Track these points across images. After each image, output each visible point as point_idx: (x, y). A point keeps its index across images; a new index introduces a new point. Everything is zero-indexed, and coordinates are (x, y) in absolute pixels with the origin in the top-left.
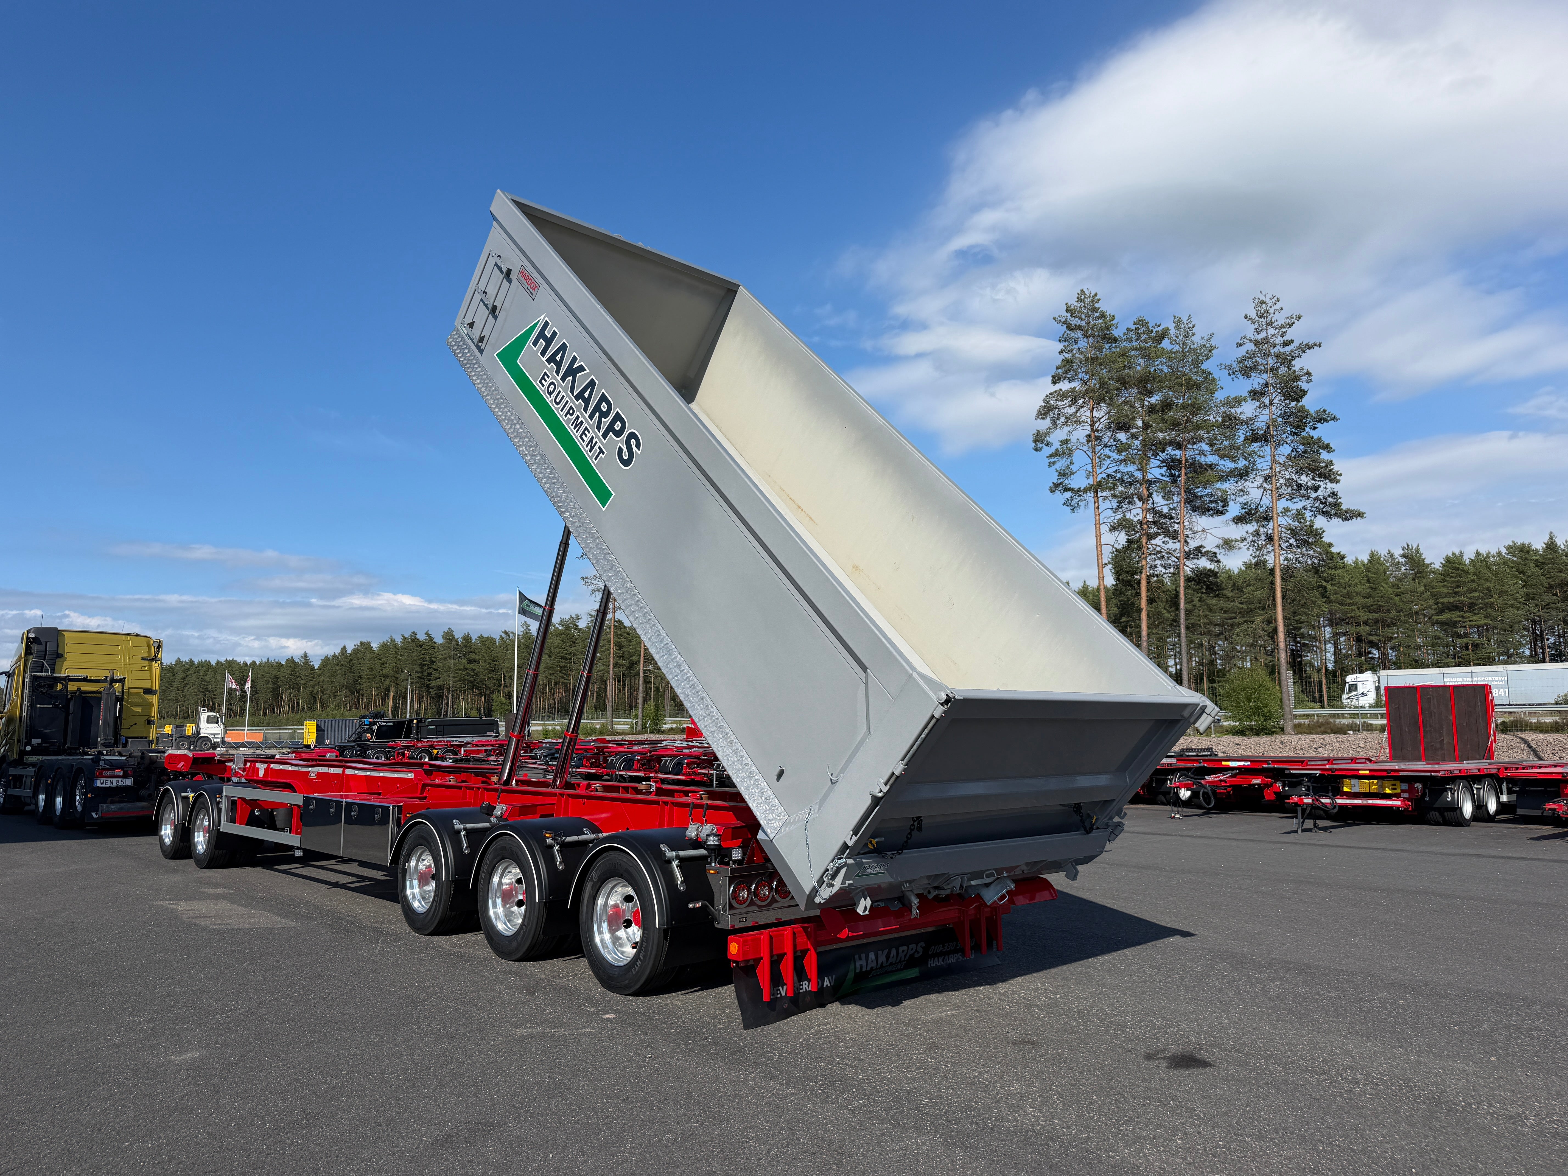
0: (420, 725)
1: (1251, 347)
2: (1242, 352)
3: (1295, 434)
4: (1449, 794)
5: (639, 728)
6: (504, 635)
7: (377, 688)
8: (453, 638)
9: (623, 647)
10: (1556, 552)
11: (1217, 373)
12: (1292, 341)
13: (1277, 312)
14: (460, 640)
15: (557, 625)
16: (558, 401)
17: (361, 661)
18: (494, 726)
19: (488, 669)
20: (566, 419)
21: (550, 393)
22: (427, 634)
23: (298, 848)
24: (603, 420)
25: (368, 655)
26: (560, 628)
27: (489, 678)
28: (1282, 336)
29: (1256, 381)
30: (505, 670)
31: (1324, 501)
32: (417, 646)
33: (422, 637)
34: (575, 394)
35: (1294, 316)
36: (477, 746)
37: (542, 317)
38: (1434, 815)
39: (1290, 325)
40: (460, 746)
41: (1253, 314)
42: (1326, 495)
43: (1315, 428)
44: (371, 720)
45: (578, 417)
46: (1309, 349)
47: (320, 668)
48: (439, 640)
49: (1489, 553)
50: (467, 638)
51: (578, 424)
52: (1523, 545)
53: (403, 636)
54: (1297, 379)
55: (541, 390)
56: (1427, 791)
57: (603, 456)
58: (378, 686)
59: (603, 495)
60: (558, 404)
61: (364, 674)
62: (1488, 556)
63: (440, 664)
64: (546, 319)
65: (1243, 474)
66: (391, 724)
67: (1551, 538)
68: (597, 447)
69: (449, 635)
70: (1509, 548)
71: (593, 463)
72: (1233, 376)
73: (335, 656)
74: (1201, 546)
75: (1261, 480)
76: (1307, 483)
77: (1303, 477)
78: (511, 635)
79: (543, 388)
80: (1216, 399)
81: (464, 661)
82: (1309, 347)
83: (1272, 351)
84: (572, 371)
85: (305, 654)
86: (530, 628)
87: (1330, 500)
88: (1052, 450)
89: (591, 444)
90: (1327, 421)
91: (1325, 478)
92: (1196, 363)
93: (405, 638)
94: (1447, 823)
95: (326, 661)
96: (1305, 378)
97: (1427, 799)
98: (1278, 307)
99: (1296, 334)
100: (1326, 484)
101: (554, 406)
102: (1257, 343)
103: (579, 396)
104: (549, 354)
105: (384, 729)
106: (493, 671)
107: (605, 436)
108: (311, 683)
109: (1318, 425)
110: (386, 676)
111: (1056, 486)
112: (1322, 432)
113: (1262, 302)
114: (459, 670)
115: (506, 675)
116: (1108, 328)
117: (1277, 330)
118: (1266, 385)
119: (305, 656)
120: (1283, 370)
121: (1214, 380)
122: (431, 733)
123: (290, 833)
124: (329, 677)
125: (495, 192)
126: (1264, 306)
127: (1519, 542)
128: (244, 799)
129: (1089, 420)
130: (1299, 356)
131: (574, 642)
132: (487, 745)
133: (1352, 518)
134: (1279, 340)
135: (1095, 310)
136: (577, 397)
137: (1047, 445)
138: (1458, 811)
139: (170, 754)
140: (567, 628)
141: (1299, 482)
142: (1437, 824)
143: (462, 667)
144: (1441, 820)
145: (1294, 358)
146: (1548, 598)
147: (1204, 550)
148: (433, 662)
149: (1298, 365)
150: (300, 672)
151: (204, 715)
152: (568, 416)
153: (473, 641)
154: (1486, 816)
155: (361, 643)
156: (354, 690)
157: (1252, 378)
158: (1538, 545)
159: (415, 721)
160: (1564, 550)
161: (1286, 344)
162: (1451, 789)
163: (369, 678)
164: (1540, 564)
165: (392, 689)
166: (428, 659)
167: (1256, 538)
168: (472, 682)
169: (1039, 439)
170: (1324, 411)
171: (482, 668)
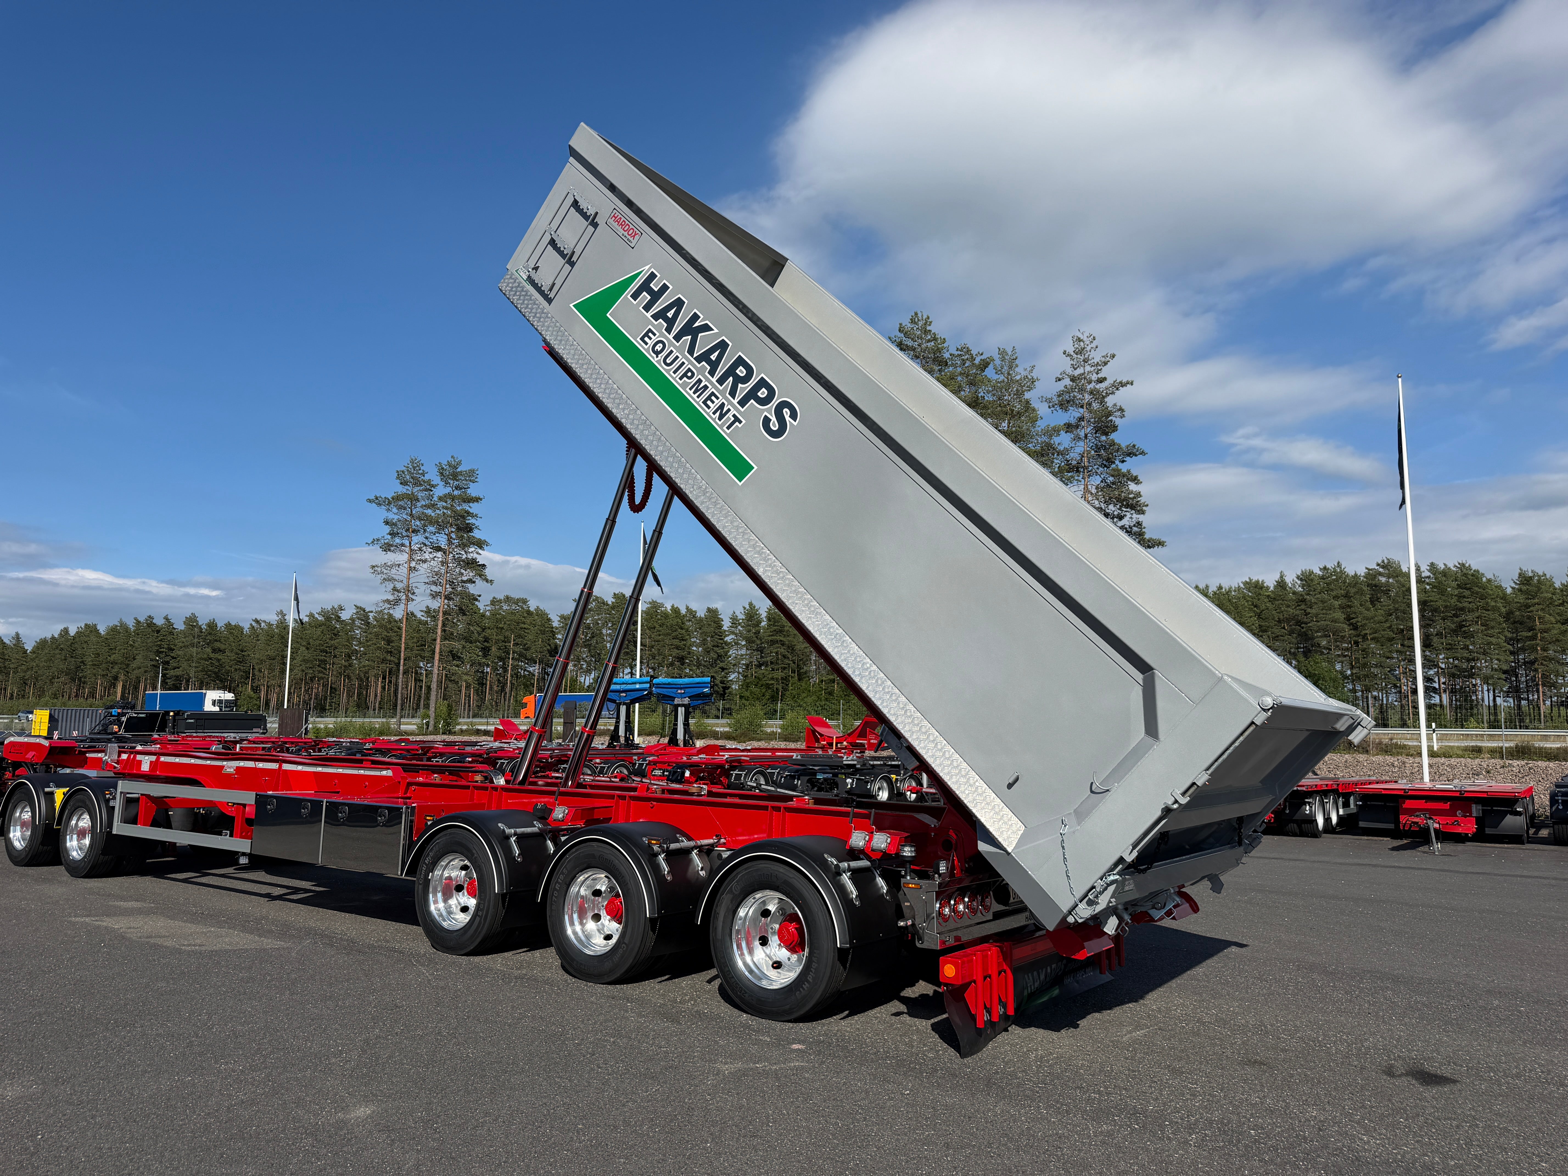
0: (177, 718)
1: (1067, 382)
2: (1060, 386)
3: (1105, 466)
4: (1308, 808)
5: (431, 728)
6: (254, 624)
7: (103, 675)
8: (197, 624)
9: (392, 642)
10: (1285, 589)
11: (1035, 404)
12: (1105, 379)
13: (1093, 350)
14: (204, 627)
15: (317, 616)
16: (668, 361)
17: (85, 646)
18: (260, 722)
19: (235, 660)
20: (681, 382)
21: (657, 353)
22: (166, 618)
23: (244, 854)
24: (740, 385)
25: (93, 638)
26: (320, 619)
27: (236, 670)
28: (1097, 374)
29: (1073, 415)
30: (254, 662)
31: (1129, 530)
32: (152, 631)
33: (159, 621)
34: (695, 355)
35: (1109, 355)
36: (254, 743)
37: (647, 267)
38: (1293, 827)
39: (1105, 363)
40: (236, 743)
41: (1071, 350)
42: (1132, 525)
43: (1123, 461)
44: (119, 711)
45: (700, 381)
46: (1122, 386)
47: (33, 652)
48: (180, 626)
49: (1231, 588)
50: (212, 625)
51: (699, 388)
52: (1258, 581)
53: (136, 619)
54: (1110, 414)
55: (645, 349)
56: (1287, 804)
57: (740, 426)
58: (104, 673)
59: (740, 468)
60: (668, 365)
61: (88, 660)
62: (1230, 591)
63: (180, 653)
64: (653, 270)
66: (143, 715)
67: (1281, 577)
68: (730, 415)
69: (191, 622)
70: (1246, 583)
71: (725, 432)
72: (1053, 409)
73: (53, 638)
76: (1114, 511)
77: (1111, 507)
78: (263, 624)
79: (646, 347)
80: (1039, 426)
81: (209, 650)
82: (1123, 384)
83: (1088, 387)
84: (691, 330)
85: (17, 634)
86: (286, 617)
87: (1135, 529)
89: (721, 411)
90: (1136, 455)
91: (1132, 509)
92: (1019, 394)
93: (138, 622)
94: (1303, 834)
95: (42, 644)
96: (1118, 414)
97: (1287, 812)
98: (1093, 345)
99: (1110, 373)
100: (1132, 514)
101: (662, 368)
102: (1073, 379)
103: (704, 357)
104: (656, 308)
105: (134, 721)
106: (241, 662)
107: (742, 403)
108: (23, 667)
109: (1127, 459)
110: (114, 663)
112: (1129, 465)
113: (1079, 340)
114: (201, 659)
115: (256, 667)
116: (939, 350)
117: (1093, 368)
118: (1081, 419)
119: (17, 636)
120: (1096, 406)
121: (1034, 410)
122: (190, 727)
123: (231, 836)
124: (45, 661)
125: (578, 125)
126: (1082, 344)
127: (1255, 579)
128: (148, 796)
130: (1113, 393)
131: (335, 635)
132: (266, 743)
133: (1153, 546)
134: (1094, 377)
135: (927, 332)
136: (699, 359)
138: (1315, 822)
139: (11, 743)
140: (328, 619)
141: (1107, 511)
142: (1295, 835)
143: (206, 656)
144: (1298, 831)
145: (1108, 395)
146: (1277, 631)
148: (172, 650)
149: (1110, 401)
150: (10, 654)
152: (685, 379)
153: (219, 629)
154: (1331, 828)
155: (86, 625)
156: (76, 677)
157: (1070, 411)
158: (1270, 581)
159: (172, 714)
160: (1291, 588)
161: (1101, 380)
162: (1309, 803)
163: (95, 665)
164: (1272, 599)
165: (122, 677)
166: (166, 646)
168: (215, 673)
170: (1134, 446)
171: (227, 658)
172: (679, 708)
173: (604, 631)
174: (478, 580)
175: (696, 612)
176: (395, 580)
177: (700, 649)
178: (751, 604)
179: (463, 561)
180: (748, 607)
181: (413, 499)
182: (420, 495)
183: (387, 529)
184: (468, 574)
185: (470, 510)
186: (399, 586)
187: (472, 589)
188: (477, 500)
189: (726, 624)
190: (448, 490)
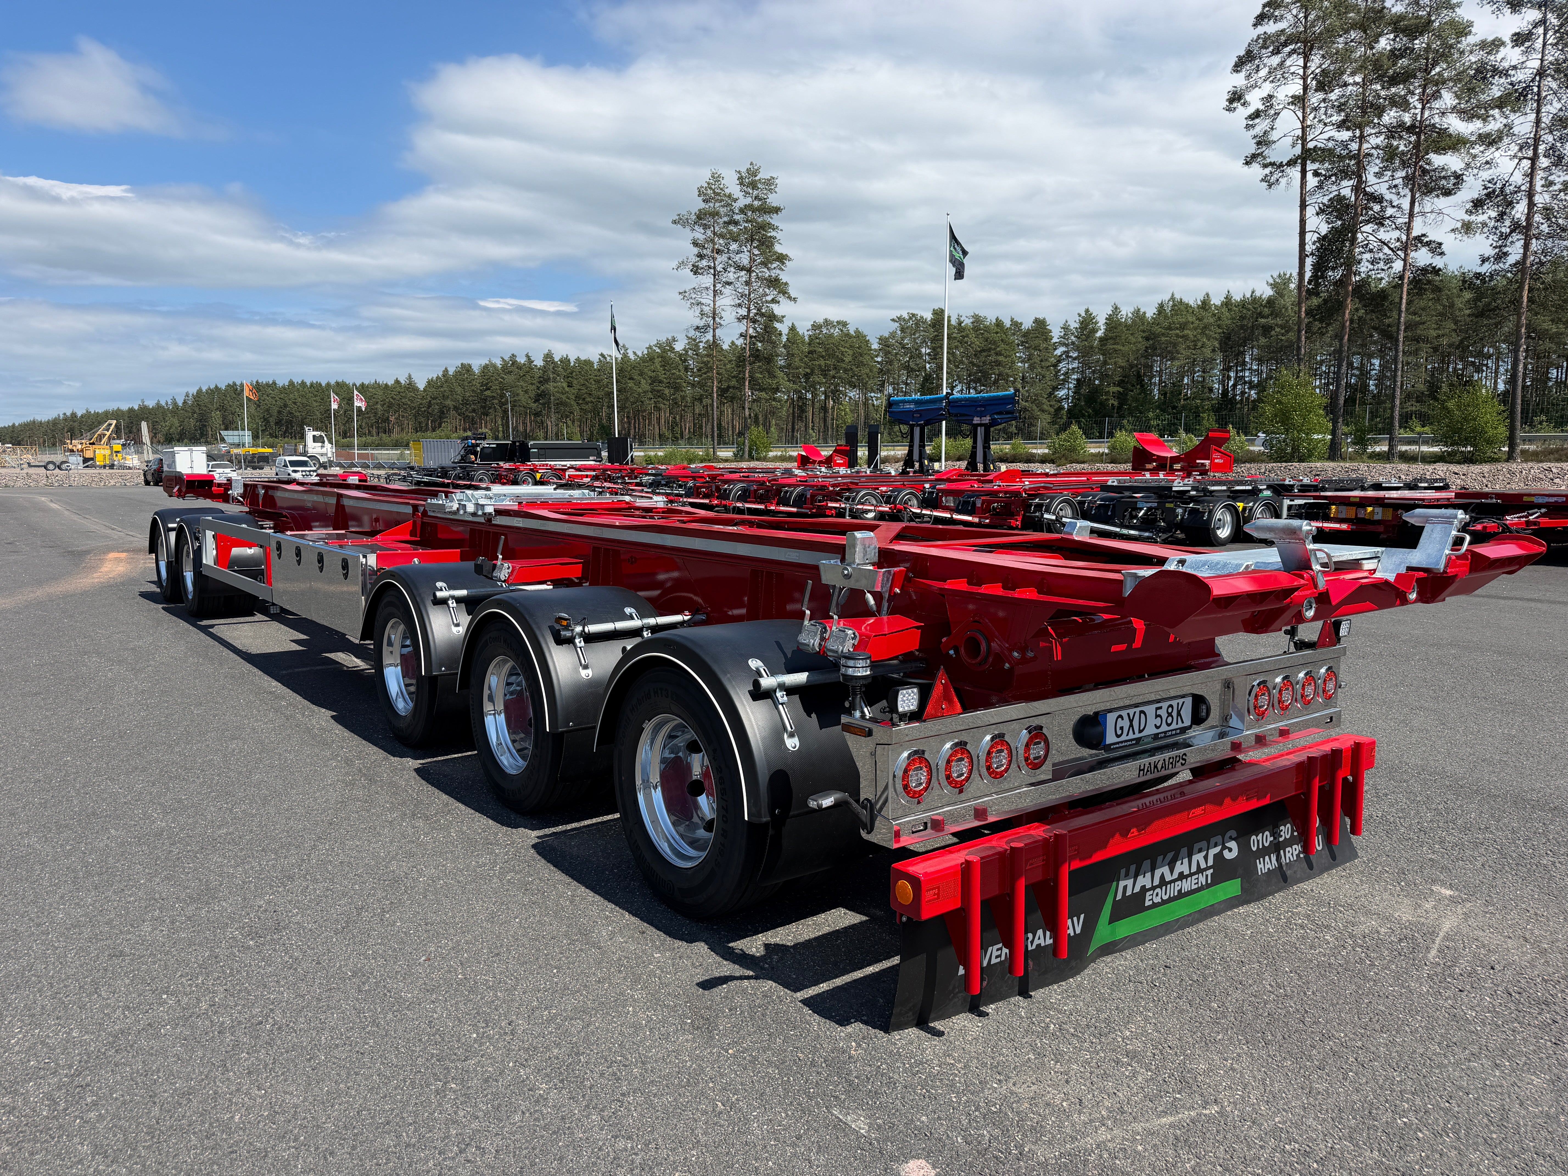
5: (746, 455)
8: (553, 360)
14: (559, 363)
17: (463, 384)
18: (596, 450)
22: (527, 356)
25: (467, 377)
32: (516, 369)
33: (522, 360)
36: (580, 470)
40: (563, 470)
44: (473, 441)
47: (424, 390)
48: (539, 362)
50: (566, 361)
53: (502, 358)
65: (1489, 140)
66: (494, 446)
69: (548, 358)
73: (438, 377)
74: (1424, 235)
75: (1517, 148)
78: (608, 358)
80: (1467, 43)
81: (564, 384)
85: (410, 377)
88: (1251, 110)
93: (504, 361)
95: (430, 384)
105: (486, 451)
108: (417, 404)
110: (487, 398)
111: (1254, 156)
114: (560, 393)
119: (410, 379)
122: (534, 456)
124: (433, 398)
129: (1301, 72)
137: (1244, 104)
140: (664, 351)
143: (562, 390)
147: (1426, 240)
150: (406, 393)
151: (310, 434)
153: (572, 364)
155: (462, 364)
159: (517, 444)
166: (528, 382)
167: (1499, 224)
169: (1236, 97)
172: (979, 428)
173: (923, 350)
174: (781, 298)
175: (1021, 324)
176: (703, 304)
177: (1026, 365)
178: (1087, 311)
179: (766, 279)
180: (1083, 314)
181: (715, 214)
182: (723, 210)
183: (696, 250)
184: (772, 294)
185: (771, 221)
186: (706, 309)
187: (777, 310)
188: (777, 210)
189: (1056, 334)
190: (748, 201)
